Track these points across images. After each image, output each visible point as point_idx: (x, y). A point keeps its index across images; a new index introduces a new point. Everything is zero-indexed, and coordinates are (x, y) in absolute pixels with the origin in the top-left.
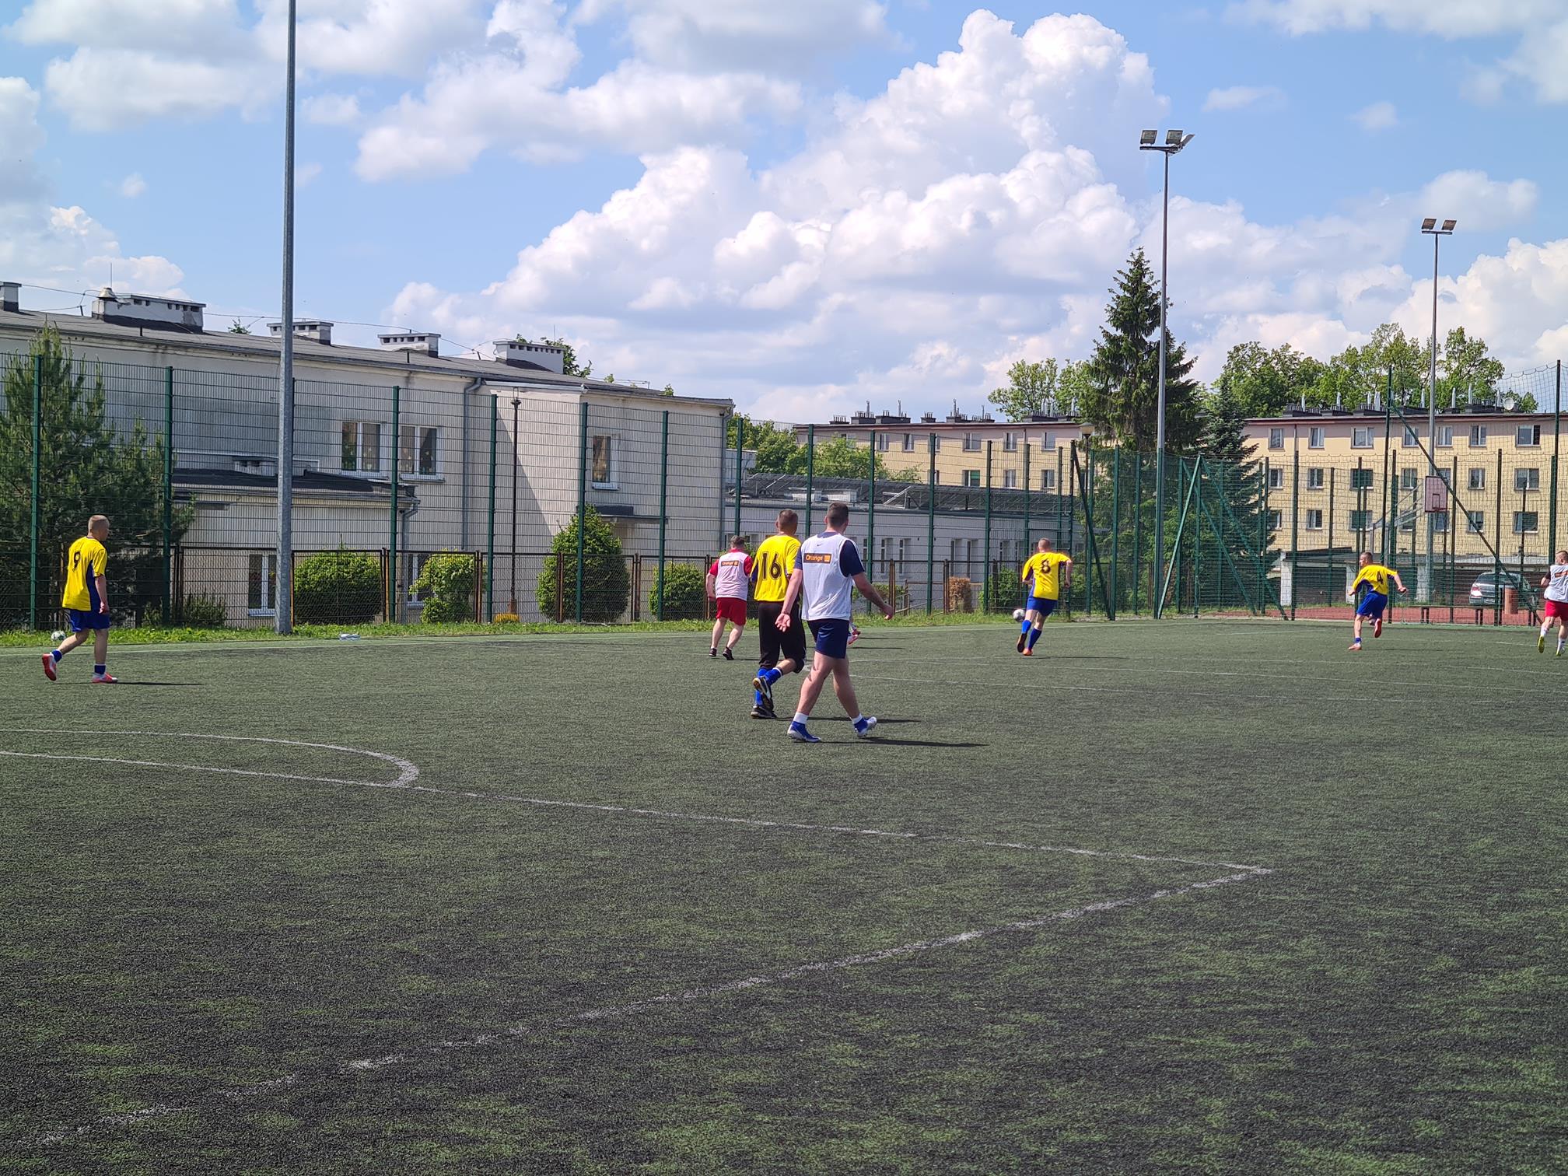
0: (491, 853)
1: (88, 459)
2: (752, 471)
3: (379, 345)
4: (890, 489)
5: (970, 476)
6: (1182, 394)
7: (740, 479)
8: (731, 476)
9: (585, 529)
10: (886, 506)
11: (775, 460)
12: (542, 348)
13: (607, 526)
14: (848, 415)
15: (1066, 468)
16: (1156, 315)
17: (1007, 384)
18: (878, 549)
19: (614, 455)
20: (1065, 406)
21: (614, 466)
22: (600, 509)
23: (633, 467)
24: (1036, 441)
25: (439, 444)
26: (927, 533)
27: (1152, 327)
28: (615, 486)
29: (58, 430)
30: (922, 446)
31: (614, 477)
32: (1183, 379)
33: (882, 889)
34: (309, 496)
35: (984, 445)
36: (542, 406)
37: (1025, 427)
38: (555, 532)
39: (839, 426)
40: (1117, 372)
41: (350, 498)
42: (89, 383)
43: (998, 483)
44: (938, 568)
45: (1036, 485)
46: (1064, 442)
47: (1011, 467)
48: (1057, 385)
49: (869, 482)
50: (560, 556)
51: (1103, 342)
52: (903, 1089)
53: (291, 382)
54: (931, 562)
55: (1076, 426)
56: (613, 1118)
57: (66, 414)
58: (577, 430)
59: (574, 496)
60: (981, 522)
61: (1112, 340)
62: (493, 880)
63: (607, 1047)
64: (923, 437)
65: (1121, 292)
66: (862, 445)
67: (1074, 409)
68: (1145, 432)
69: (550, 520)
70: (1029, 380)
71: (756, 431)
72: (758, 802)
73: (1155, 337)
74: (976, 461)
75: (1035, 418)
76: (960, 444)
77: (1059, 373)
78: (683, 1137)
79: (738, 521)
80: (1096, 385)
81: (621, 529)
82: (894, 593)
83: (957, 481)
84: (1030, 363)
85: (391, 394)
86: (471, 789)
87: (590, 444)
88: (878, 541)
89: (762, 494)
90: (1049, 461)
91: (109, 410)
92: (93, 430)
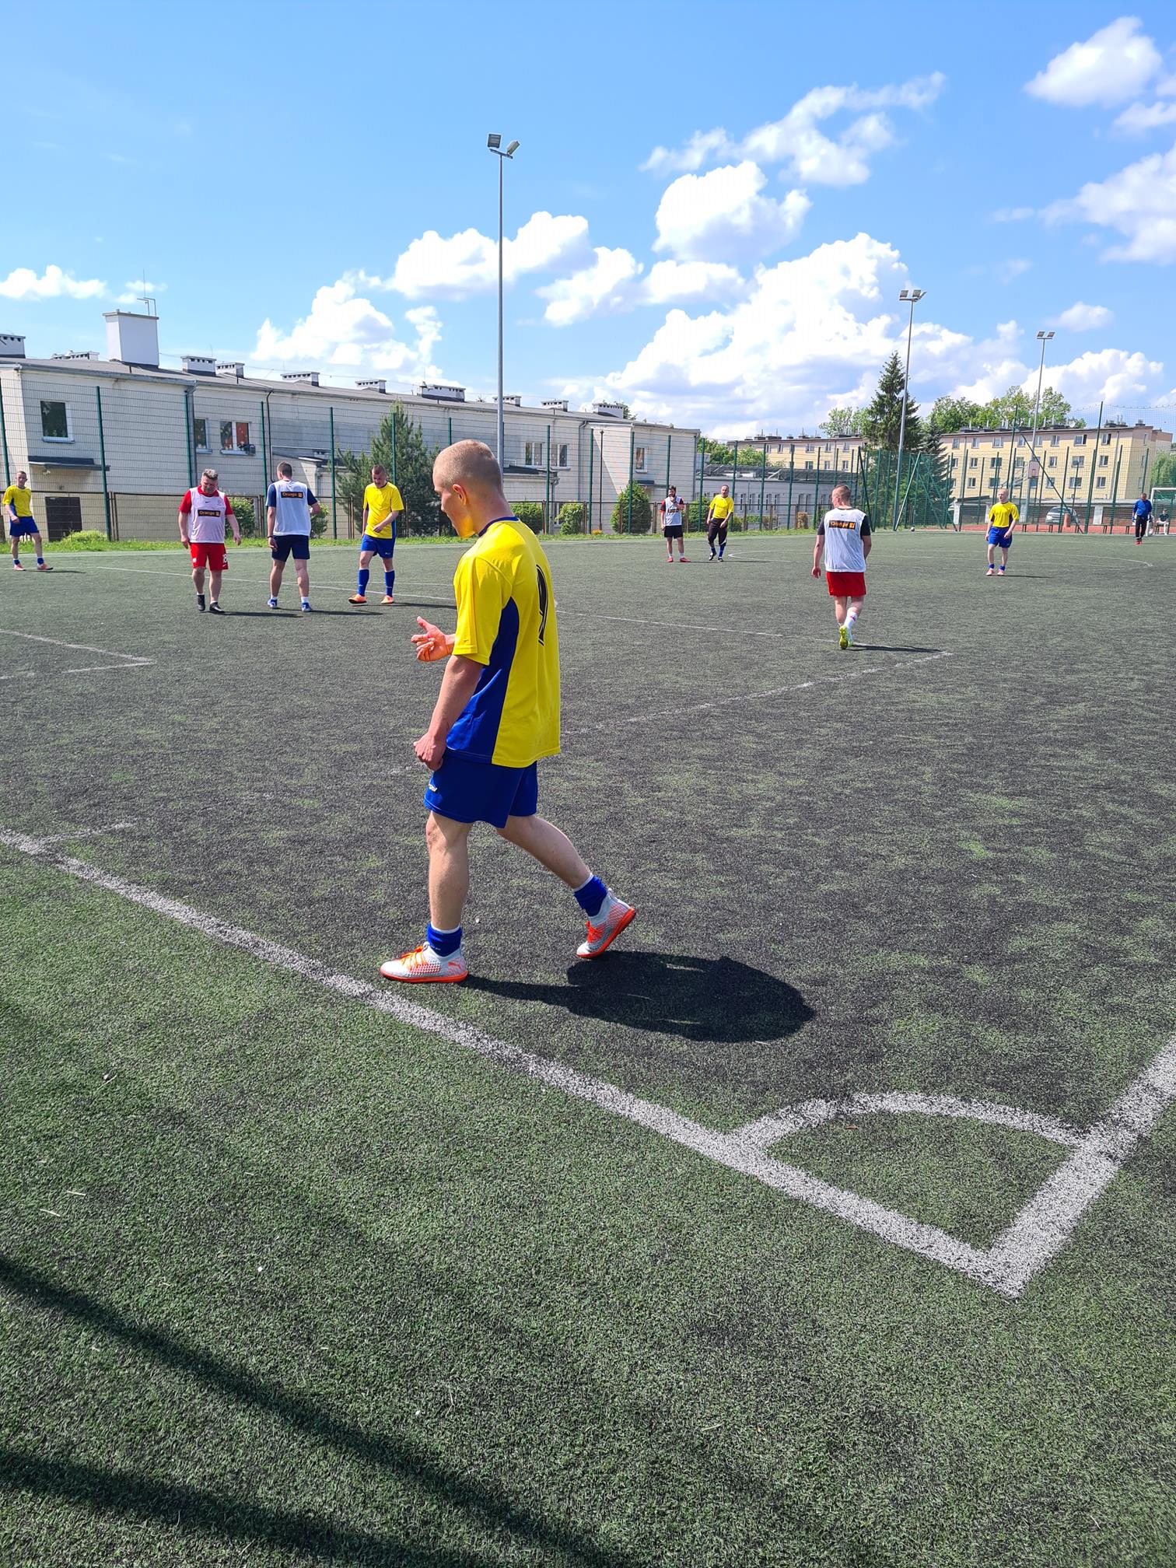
0: (589, 642)
1: (416, 461)
2: (708, 464)
3: (541, 406)
4: (771, 471)
5: (809, 464)
6: (911, 423)
7: (703, 467)
8: (699, 466)
9: (632, 491)
10: (769, 479)
11: (718, 458)
12: (614, 406)
13: (641, 490)
14: (753, 435)
15: (855, 460)
16: (902, 384)
17: (828, 420)
18: (765, 499)
19: (645, 457)
20: (855, 430)
21: (646, 461)
22: (639, 482)
23: (654, 462)
24: (841, 447)
25: (568, 452)
26: (788, 491)
27: (900, 389)
28: (646, 471)
29: (403, 447)
30: (786, 450)
31: (646, 467)
32: (913, 415)
33: (767, 661)
34: (512, 477)
35: (816, 449)
36: (613, 434)
37: (835, 441)
38: (619, 492)
39: (748, 442)
40: (881, 412)
41: (529, 477)
42: (416, 426)
43: (822, 467)
44: (793, 508)
45: (840, 468)
46: (854, 447)
47: (829, 459)
48: (852, 419)
49: (762, 468)
50: (622, 504)
51: (877, 400)
52: (778, 759)
53: (502, 424)
54: (790, 505)
55: (861, 439)
56: (643, 770)
57: (407, 439)
58: (629, 444)
59: (628, 476)
60: (815, 486)
61: (880, 397)
62: (589, 654)
63: (639, 735)
64: (787, 446)
65: (886, 373)
66: (760, 450)
67: (860, 431)
68: (893, 440)
69: (616, 487)
70: (839, 417)
71: (711, 444)
72: (709, 619)
73: (901, 395)
74: (812, 457)
75: (840, 436)
76: (805, 449)
77: (853, 414)
78: (674, 780)
79: (702, 487)
80: (870, 419)
81: (648, 491)
82: (772, 519)
83: (803, 467)
84: (839, 409)
85: (546, 429)
86: (581, 612)
87: (635, 451)
88: (765, 495)
89: (712, 474)
90: (847, 457)
91: (424, 438)
92: (418, 448)
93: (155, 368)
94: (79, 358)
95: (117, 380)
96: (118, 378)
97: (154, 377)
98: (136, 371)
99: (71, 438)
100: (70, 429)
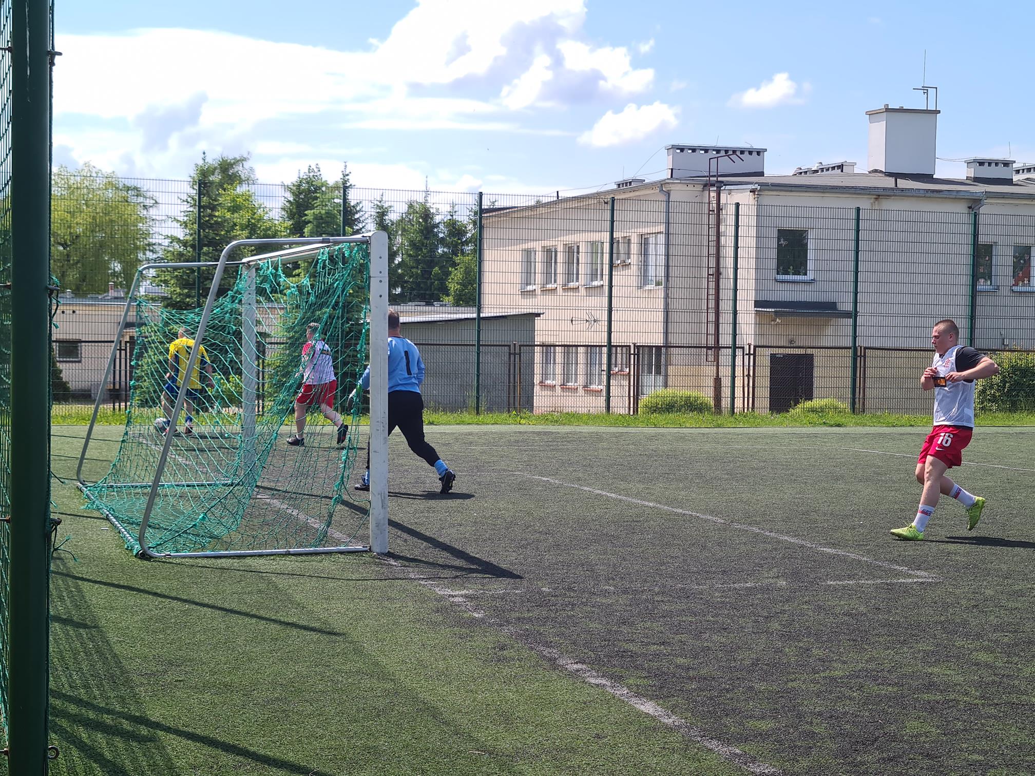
93: (928, 178)
94: (830, 172)
95: (878, 197)
96: (879, 194)
97: (927, 191)
98: (903, 184)
99: (810, 276)
100: (810, 265)
